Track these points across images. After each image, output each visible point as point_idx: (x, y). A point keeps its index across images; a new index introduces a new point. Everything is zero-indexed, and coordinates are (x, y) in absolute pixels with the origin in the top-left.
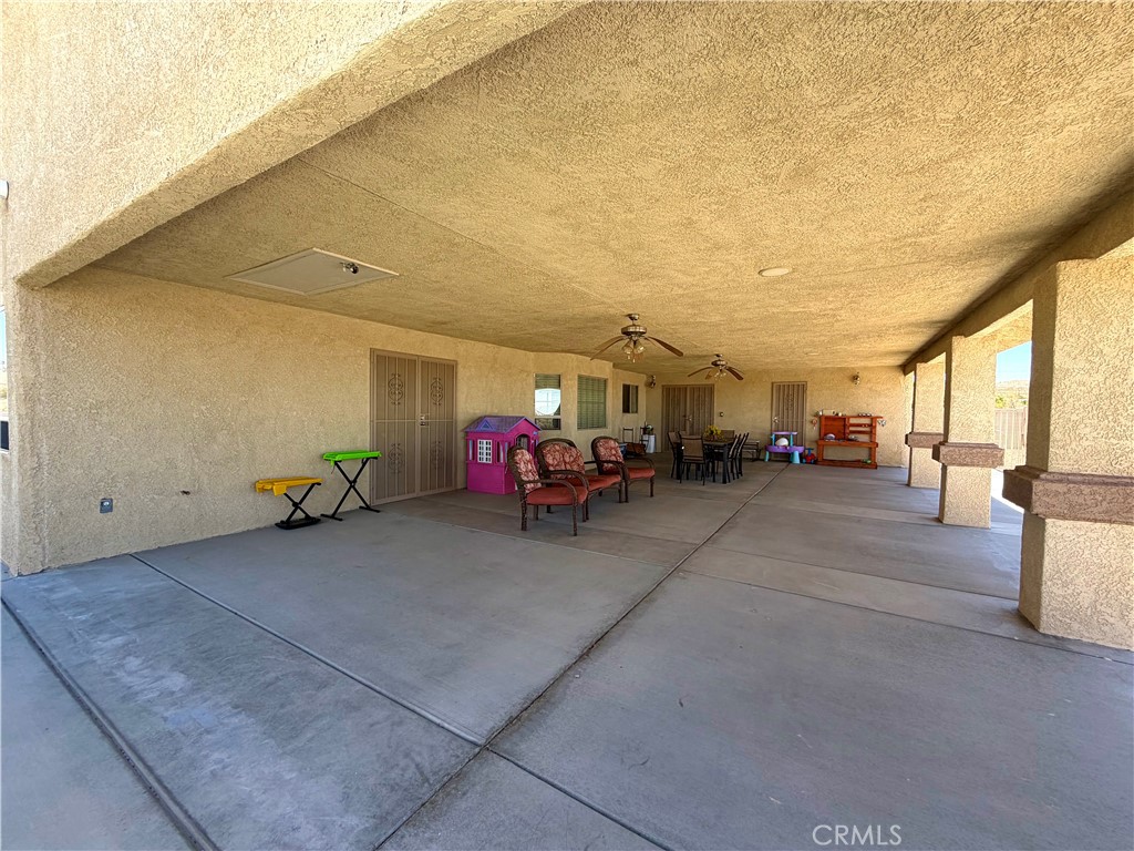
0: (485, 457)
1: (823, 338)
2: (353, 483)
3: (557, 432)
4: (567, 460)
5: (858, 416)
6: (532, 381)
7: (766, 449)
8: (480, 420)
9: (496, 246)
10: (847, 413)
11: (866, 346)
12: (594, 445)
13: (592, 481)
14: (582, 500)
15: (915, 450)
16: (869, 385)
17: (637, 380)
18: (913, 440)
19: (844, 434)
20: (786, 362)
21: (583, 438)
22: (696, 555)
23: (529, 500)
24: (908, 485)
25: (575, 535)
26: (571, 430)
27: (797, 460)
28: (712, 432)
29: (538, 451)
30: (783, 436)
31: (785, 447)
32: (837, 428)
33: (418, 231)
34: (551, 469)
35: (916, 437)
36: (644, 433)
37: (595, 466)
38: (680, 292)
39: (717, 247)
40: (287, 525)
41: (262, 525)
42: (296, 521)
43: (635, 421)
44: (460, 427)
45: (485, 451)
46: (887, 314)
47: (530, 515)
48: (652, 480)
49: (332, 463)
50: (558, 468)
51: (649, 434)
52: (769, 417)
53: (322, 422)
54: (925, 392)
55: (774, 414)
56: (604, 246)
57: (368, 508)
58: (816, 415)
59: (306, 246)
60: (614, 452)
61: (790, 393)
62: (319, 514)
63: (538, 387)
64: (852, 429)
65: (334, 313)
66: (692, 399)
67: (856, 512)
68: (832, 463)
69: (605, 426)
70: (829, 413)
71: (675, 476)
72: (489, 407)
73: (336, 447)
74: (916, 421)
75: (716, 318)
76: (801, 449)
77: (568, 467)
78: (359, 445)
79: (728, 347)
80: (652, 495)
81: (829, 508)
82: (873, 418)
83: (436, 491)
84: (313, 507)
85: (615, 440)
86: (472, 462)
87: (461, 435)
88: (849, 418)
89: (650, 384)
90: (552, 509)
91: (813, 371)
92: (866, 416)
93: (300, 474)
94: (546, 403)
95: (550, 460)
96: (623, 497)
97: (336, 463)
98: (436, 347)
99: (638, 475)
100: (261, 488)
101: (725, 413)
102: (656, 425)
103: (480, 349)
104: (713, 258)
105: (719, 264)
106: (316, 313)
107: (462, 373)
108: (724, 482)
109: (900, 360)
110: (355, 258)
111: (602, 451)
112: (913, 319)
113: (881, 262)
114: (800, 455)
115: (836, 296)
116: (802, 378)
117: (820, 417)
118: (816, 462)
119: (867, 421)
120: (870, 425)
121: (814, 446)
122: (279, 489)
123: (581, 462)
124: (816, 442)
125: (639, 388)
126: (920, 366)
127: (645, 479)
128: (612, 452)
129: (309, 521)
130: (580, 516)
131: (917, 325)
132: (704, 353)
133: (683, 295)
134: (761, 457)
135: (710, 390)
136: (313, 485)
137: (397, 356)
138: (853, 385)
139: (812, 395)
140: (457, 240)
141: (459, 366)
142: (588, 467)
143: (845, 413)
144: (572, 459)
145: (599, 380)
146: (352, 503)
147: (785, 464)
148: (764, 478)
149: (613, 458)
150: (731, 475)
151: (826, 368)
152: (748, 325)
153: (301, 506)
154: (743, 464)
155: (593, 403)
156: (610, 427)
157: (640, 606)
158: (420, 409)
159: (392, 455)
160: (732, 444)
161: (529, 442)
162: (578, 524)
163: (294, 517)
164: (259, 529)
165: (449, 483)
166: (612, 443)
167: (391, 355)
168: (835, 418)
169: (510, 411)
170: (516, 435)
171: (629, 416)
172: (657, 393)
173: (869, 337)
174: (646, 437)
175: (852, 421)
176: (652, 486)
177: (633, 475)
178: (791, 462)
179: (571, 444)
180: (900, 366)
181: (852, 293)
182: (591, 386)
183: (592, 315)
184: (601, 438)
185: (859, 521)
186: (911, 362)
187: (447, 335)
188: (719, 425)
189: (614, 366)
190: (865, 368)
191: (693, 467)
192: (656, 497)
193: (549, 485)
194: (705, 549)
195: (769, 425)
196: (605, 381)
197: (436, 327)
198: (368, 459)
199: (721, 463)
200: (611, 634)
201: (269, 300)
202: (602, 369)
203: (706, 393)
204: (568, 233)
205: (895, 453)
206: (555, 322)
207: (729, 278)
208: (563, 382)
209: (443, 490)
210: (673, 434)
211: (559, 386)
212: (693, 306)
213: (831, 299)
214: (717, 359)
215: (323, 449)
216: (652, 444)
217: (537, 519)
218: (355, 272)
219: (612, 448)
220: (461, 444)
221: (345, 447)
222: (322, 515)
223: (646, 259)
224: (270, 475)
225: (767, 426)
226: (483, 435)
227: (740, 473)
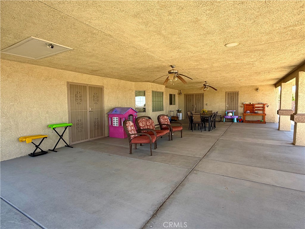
0: (116, 124)
1: (247, 74)
2: (61, 137)
3: (145, 113)
4: (148, 124)
5: (258, 104)
6: (134, 93)
7: (224, 117)
8: (113, 109)
9: (112, 34)
10: (254, 103)
11: (262, 77)
12: (159, 118)
13: (158, 132)
14: (154, 141)
15: (281, 116)
16: (262, 92)
17: (175, 92)
18: (281, 113)
19: (253, 110)
20: (231, 84)
21: (154, 115)
22: (200, 163)
23: (132, 142)
24: (279, 129)
25: (151, 155)
26: (150, 112)
27: (235, 121)
28: (204, 112)
29: (136, 122)
30: (230, 112)
31: (231, 116)
32: (251, 108)
33: (76, 27)
34: (142, 128)
35: (281, 111)
36: (178, 112)
37: (159, 126)
38: (192, 55)
39: (208, 33)
40: (33, 155)
41: (23, 155)
42: (37, 153)
43: (174, 108)
44: (106, 112)
45: (116, 122)
46: (274, 63)
47: (133, 147)
48: (181, 131)
49: (52, 129)
50: (144, 128)
51: (180, 113)
52: (225, 105)
53: (47, 112)
54: (285, 94)
55: (227, 104)
56: (159, 33)
57: (68, 146)
58: (243, 104)
59: (27, 35)
60: (166, 120)
61: (232, 96)
62: (48, 150)
63: (136, 96)
64: (256, 109)
65: (50, 67)
66: (196, 99)
67: (260, 141)
68: (249, 122)
69: (163, 110)
70: (247, 103)
71: (190, 129)
72: (117, 104)
73: (54, 122)
74: (281, 105)
75: (206, 66)
76: (237, 117)
77: (148, 127)
78: (64, 121)
79: (210, 78)
80: (182, 137)
81: (250, 140)
82: (264, 105)
83: (97, 138)
84: (44, 147)
85: (167, 116)
86: (111, 126)
87: (106, 116)
88: (255, 104)
89: (180, 94)
90: (142, 144)
91: (241, 87)
92: (261, 104)
93: (39, 134)
94: (140, 102)
95: (141, 125)
96: (171, 138)
97: (54, 129)
98: (95, 81)
99: (176, 129)
100: (21, 140)
101: (208, 104)
102: (182, 109)
103: (112, 81)
104: (206, 39)
105: (208, 41)
106: (43, 67)
107: (106, 91)
108: (209, 131)
109: (274, 82)
110: (52, 41)
111: (162, 120)
112: (283, 65)
113: (277, 39)
114: (237, 119)
115: (255, 56)
116: (237, 90)
117: (244, 105)
118: (243, 122)
119: (262, 106)
120: (263, 107)
121: (242, 116)
122: (28, 141)
123: (154, 125)
124: (243, 114)
125: (176, 95)
126: (283, 84)
127: (179, 131)
128: (166, 121)
129: (43, 153)
130: (153, 147)
131: (284, 68)
132: (200, 81)
133: (193, 56)
134: (222, 120)
135: (202, 95)
136: (44, 138)
137: (78, 85)
138: (256, 92)
139: (241, 96)
140: (94, 32)
141: (104, 88)
142: (156, 126)
143: (253, 103)
144: (150, 124)
145: (160, 92)
146: (61, 144)
147: (231, 123)
148: (224, 129)
149: (166, 123)
150: (211, 128)
151: (246, 86)
152: (218, 69)
153: (39, 147)
154: (216, 123)
155: (158, 101)
156: (165, 110)
157: (178, 188)
158: (89, 105)
159: (78, 124)
160: (211, 116)
161: (133, 117)
162: (152, 150)
163: (36, 152)
164: (21, 157)
165: (102, 135)
166: (166, 117)
167: (76, 84)
168: (250, 105)
169: (125, 106)
170: (128, 115)
171: (171, 106)
172: (182, 97)
173: (265, 73)
174: (178, 114)
175: (256, 106)
176: (181, 133)
177: (174, 130)
178: (233, 122)
179: (150, 118)
180: (274, 84)
181: (262, 54)
182: (157, 95)
183: (156, 66)
184: (161, 115)
185: (263, 145)
186: (279, 83)
187: (99, 76)
188: (207, 108)
189: (166, 87)
190: (261, 86)
191: (197, 125)
192: (183, 138)
193: (141, 135)
194: (204, 160)
195: (225, 108)
196: (163, 93)
197: (94, 72)
198: (67, 126)
199: (208, 124)
200: (167, 203)
201: (20, 62)
202: (162, 88)
203: (200, 97)
204: (143, 27)
205: (272, 117)
206: (141, 69)
207: (212, 48)
208: (146, 94)
209: (99, 137)
210: (189, 112)
211: (145, 95)
212: (197, 61)
213: (253, 57)
214: (205, 83)
215: (48, 123)
216: (181, 116)
217: (136, 148)
218: (52, 47)
219: (165, 119)
220: (106, 119)
221: (58, 122)
222: (49, 150)
223: (178, 39)
224: (25, 135)
225: (224, 108)
226: (115, 115)
227: (215, 126)
